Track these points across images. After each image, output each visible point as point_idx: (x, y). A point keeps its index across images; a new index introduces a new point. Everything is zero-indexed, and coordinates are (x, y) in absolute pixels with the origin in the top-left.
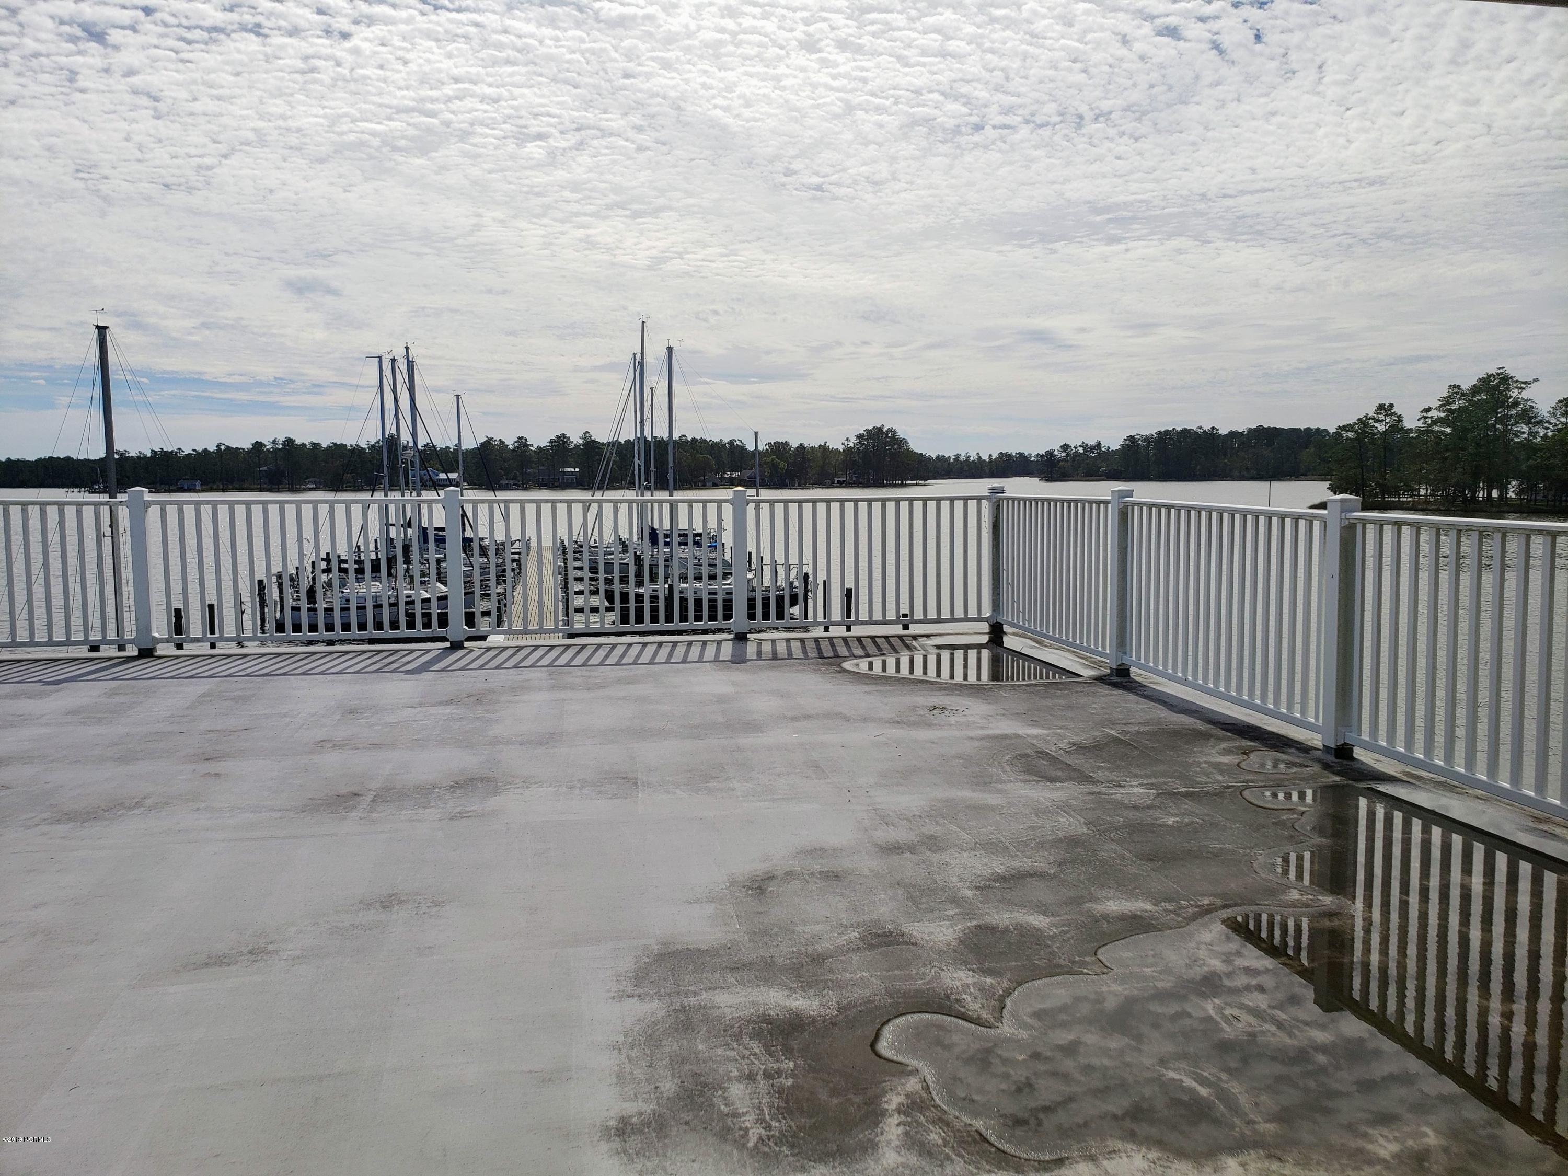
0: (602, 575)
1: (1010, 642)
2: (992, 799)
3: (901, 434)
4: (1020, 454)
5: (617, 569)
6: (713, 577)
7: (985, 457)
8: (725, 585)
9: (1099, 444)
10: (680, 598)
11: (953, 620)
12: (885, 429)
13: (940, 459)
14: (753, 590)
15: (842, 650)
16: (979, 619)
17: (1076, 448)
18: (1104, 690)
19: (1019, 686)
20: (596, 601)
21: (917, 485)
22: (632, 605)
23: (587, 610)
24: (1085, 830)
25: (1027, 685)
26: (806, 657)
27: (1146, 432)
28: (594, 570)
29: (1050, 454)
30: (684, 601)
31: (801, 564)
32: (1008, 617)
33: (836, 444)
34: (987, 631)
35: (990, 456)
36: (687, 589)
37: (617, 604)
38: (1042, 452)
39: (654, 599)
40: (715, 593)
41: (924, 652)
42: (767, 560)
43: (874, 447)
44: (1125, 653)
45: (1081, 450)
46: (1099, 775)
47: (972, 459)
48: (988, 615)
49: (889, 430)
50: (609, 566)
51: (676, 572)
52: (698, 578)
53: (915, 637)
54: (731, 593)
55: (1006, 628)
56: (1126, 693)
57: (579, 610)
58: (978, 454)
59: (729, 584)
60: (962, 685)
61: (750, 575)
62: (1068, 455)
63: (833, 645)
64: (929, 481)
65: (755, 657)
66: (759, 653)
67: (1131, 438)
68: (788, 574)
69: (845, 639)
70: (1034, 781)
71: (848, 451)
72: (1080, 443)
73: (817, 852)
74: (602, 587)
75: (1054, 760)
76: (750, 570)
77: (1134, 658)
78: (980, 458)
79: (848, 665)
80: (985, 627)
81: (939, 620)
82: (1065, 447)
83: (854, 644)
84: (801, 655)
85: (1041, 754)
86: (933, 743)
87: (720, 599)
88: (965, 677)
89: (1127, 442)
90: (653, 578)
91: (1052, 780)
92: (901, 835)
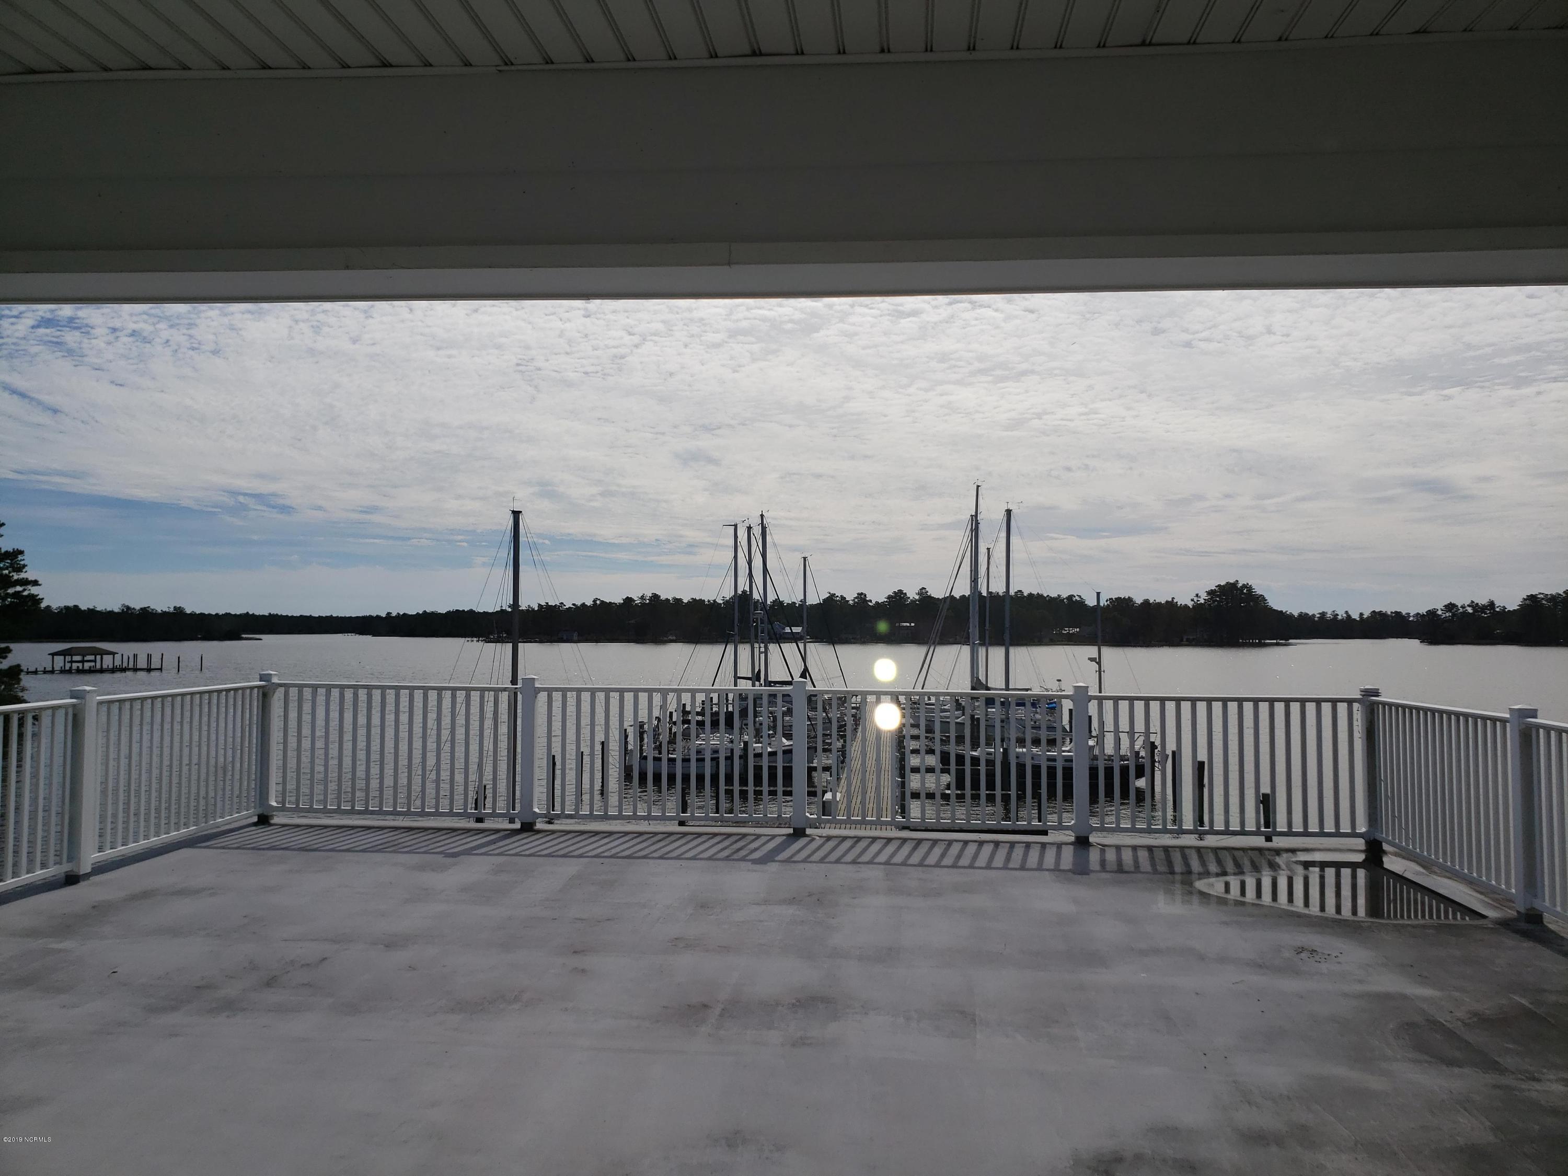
0: (937, 735)
1: (1392, 863)
2: (1375, 1083)
3: (1258, 590)
4: (1396, 612)
5: (953, 728)
6: (1052, 742)
7: (1355, 616)
8: (1064, 751)
9: (1492, 604)
10: (1017, 763)
11: (1322, 834)
12: (1240, 585)
13: (1303, 617)
14: (1095, 758)
15: (1195, 865)
16: (1354, 835)
17: (1463, 607)
18: (1510, 941)
19: (1403, 926)
20: (932, 760)
21: (1277, 644)
22: (968, 768)
23: (923, 770)
24: (1491, 1138)
25: (1413, 927)
26: (1155, 871)
27: (1551, 591)
28: (929, 730)
29: (1432, 613)
30: (1021, 767)
31: (1147, 733)
32: (1387, 834)
33: (1185, 599)
34: (1363, 847)
35: (1361, 614)
36: (1023, 753)
37: (953, 767)
38: (1423, 611)
39: (990, 763)
40: (1054, 760)
41: (1289, 873)
42: (1109, 725)
43: (1227, 603)
44: (1535, 896)
45: (1470, 610)
46: (1508, 1061)
47: (1340, 617)
48: (1363, 830)
49: (1244, 586)
50: (945, 724)
51: (1013, 735)
52: (1036, 742)
53: (1278, 852)
54: (1072, 761)
55: (1385, 847)
56: (1539, 947)
57: (915, 770)
58: (1347, 612)
59: (1068, 751)
60: (1334, 921)
61: (1091, 743)
62: (1454, 615)
63: (1185, 858)
64: (1291, 641)
65: (1098, 868)
66: (1103, 863)
67: (1532, 598)
68: (1132, 742)
69: (1198, 849)
70: (1427, 1062)
71: (1198, 607)
72: (1468, 602)
73: (1169, 1132)
74: (938, 748)
75: (1450, 1034)
76: (1091, 737)
77: (1547, 903)
78: (1349, 616)
79: (1200, 885)
80: (1360, 843)
81: (1306, 834)
82: (1450, 607)
83: (1211, 858)
84: (1149, 869)
85: (1433, 1024)
86: (1302, 997)
87: (1059, 766)
88: (1338, 910)
89: (1528, 602)
90: (990, 742)
91: (1451, 1063)
92: (1266, 1120)
